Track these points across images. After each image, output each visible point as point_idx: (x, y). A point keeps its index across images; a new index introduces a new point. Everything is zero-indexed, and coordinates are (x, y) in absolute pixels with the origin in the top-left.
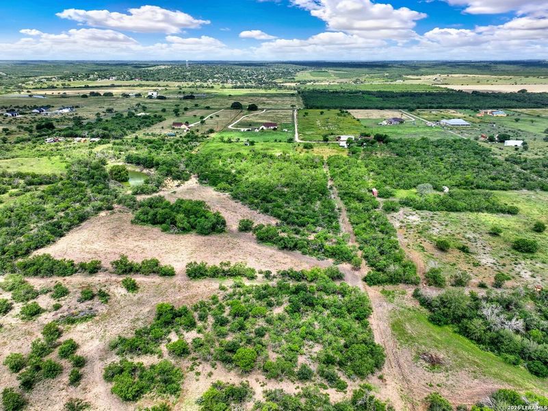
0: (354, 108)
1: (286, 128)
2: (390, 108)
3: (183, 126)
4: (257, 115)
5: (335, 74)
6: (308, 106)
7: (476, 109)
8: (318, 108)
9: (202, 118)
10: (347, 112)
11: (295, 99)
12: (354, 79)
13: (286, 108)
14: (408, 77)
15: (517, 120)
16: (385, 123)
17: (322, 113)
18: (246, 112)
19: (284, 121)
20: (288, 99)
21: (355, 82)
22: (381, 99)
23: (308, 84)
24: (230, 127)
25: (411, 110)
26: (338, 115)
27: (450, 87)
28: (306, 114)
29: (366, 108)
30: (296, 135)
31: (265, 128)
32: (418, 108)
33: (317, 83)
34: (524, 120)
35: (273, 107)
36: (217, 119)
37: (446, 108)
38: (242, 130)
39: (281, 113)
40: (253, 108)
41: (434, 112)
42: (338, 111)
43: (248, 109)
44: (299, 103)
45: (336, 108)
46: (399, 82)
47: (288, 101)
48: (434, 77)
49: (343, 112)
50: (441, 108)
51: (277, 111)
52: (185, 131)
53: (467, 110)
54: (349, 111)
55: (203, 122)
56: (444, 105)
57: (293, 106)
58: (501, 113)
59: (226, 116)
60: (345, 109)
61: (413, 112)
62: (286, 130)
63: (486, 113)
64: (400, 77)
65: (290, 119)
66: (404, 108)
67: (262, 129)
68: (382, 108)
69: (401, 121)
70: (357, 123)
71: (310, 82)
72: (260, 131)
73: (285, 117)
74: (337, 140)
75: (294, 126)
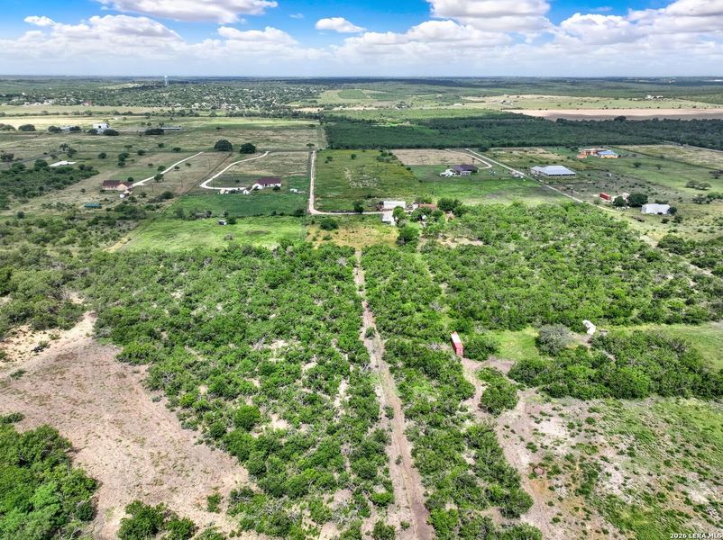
0: (401, 148)
1: (296, 185)
2: (452, 147)
3: (121, 187)
4: (254, 161)
5: (372, 95)
6: (333, 146)
7: (574, 147)
8: (347, 148)
9: (162, 168)
10: (391, 154)
11: (315, 132)
12: (398, 102)
13: (300, 148)
14: (468, 98)
15: (637, 165)
16: (448, 173)
17: (353, 157)
18: (236, 155)
19: (294, 173)
20: (304, 132)
21: (400, 106)
22: (437, 131)
23: (336, 109)
24: (204, 185)
25: (483, 150)
26: (379, 159)
27: (525, 112)
28: (330, 158)
29: (419, 147)
30: (311, 200)
31: (260, 187)
32: (493, 146)
33: (347, 108)
34: (647, 165)
35: (280, 147)
36: (188, 170)
37: (530, 145)
38: (222, 190)
39: (292, 157)
40: (248, 149)
41: (515, 153)
42: (377, 153)
43: (241, 151)
44: (319, 139)
45: (374, 147)
46: (457, 106)
47: (305, 137)
48: (501, 98)
49: (384, 155)
50: (524, 145)
51: (285, 154)
52: (122, 196)
53: (560, 148)
54: (395, 152)
55: (159, 178)
56: (527, 142)
57: (310, 145)
58: (609, 154)
59: (202, 164)
60: (389, 148)
61: (487, 153)
62: (296, 191)
63: (589, 153)
64: (457, 99)
65: (304, 167)
66: (472, 146)
67: (256, 189)
68: (441, 147)
69: (474, 170)
70: (408, 174)
71: (338, 106)
72: (251, 194)
73: (297, 165)
74: (378, 210)
75: (309, 180)
